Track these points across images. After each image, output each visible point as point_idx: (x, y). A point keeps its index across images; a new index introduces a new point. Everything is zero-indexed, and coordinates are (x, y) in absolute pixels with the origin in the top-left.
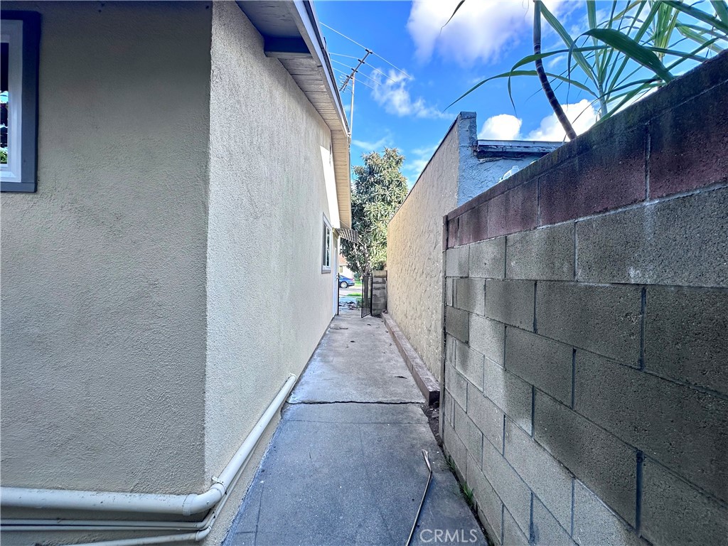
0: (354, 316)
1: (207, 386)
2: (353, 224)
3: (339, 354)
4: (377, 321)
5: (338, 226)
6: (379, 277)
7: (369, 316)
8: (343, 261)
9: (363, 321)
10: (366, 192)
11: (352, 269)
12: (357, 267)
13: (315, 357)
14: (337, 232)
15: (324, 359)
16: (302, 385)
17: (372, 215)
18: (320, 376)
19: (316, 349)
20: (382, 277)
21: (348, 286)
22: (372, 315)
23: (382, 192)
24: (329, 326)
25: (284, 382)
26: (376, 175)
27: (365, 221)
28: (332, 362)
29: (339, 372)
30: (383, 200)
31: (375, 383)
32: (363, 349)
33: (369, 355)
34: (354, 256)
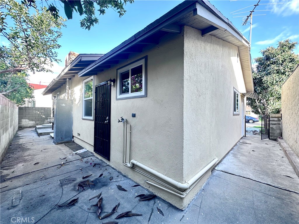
0: (256, 138)
1: (184, 151)
2: (255, 89)
3: (244, 155)
4: (274, 143)
5: (245, 92)
6: (275, 117)
7: (268, 139)
8: (249, 109)
9: (263, 141)
10: (264, 71)
11: (255, 113)
12: (259, 112)
13: (230, 154)
14: (243, 95)
15: (235, 155)
16: (222, 164)
17: (268, 82)
18: (232, 162)
19: (230, 150)
20: (278, 118)
21: (254, 122)
22: (269, 139)
23: (276, 68)
24: (239, 141)
25: (213, 159)
26: (272, 59)
27: (264, 86)
28: (239, 158)
29: (243, 163)
30: (278, 73)
31: (267, 174)
32: (260, 156)
33: (264, 160)
34: (256, 106)
